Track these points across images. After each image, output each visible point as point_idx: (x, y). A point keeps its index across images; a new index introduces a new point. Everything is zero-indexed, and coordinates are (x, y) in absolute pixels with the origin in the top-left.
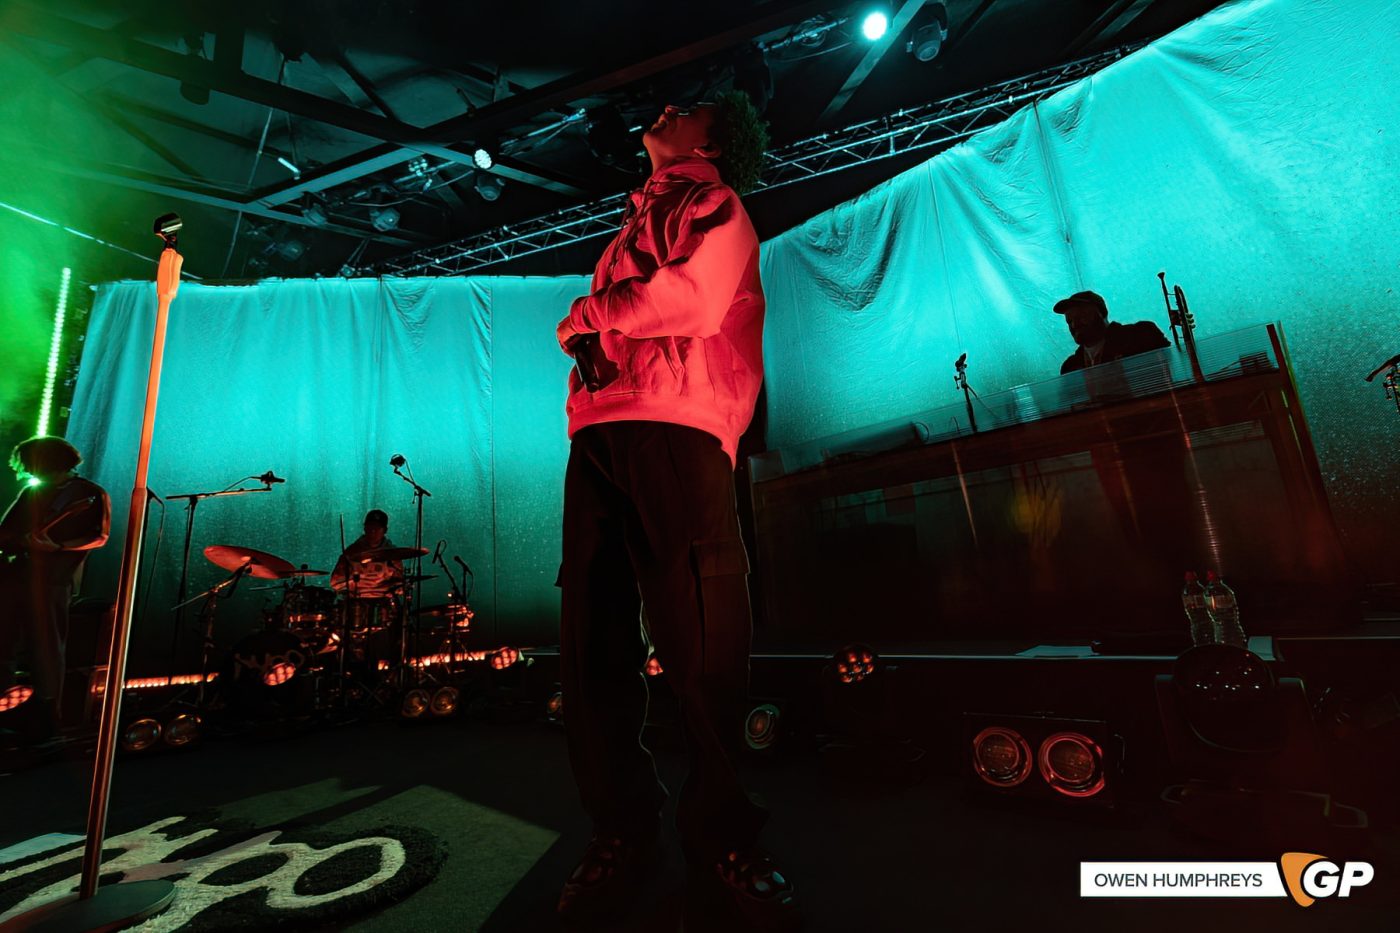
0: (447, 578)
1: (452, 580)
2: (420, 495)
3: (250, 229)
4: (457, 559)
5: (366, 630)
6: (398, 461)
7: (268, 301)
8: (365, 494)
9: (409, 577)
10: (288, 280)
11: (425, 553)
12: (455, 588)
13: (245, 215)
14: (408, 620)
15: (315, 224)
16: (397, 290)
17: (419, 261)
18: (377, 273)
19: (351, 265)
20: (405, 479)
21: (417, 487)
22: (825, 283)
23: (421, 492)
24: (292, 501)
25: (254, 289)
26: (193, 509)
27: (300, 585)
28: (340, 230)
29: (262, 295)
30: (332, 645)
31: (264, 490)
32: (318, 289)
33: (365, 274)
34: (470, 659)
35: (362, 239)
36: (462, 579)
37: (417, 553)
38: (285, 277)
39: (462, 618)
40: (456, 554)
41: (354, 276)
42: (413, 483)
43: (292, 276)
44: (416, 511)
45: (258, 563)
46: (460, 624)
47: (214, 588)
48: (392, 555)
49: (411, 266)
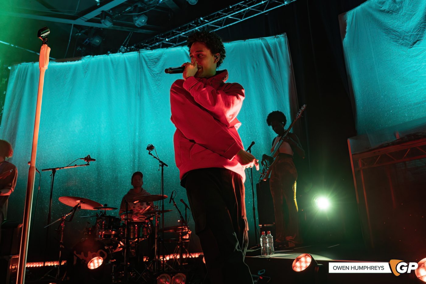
0: (177, 212)
1: (180, 213)
2: (162, 166)
3: (77, 32)
4: (182, 200)
5: (136, 240)
6: (151, 148)
7: (86, 67)
8: (134, 166)
9: (157, 211)
10: (95, 56)
11: (165, 198)
12: (182, 217)
13: (75, 26)
14: (158, 234)
15: (107, 27)
16: (147, 57)
17: (157, 41)
18: (138, 48)
19: (124, 46)
20: (154, 157)
21: (160, 162)
22: (388, 31)
23: (163, 164)
24: (99, 170)
25: (80, 62)
26: (54, 176)
27: (104, 215)
28: (118, 28)
29: (83, 65)
30: (120, 247)
31: (86, 165)
32: (109, 60)
33: (131, 50)
34: (190, 257)
35: (130, 32)
36: (185, 212)
37: (162, 198)
38: (94, 55)
39: (186, 234)
40: (181, 198)
41: (126, 51)
42: (159, 160)
43: (97, 55)
44: (160, 175)
45: (84, 203)
46: (184, 237)
47: (64, 216)
48: (148, 199)
49: (153, 43)
